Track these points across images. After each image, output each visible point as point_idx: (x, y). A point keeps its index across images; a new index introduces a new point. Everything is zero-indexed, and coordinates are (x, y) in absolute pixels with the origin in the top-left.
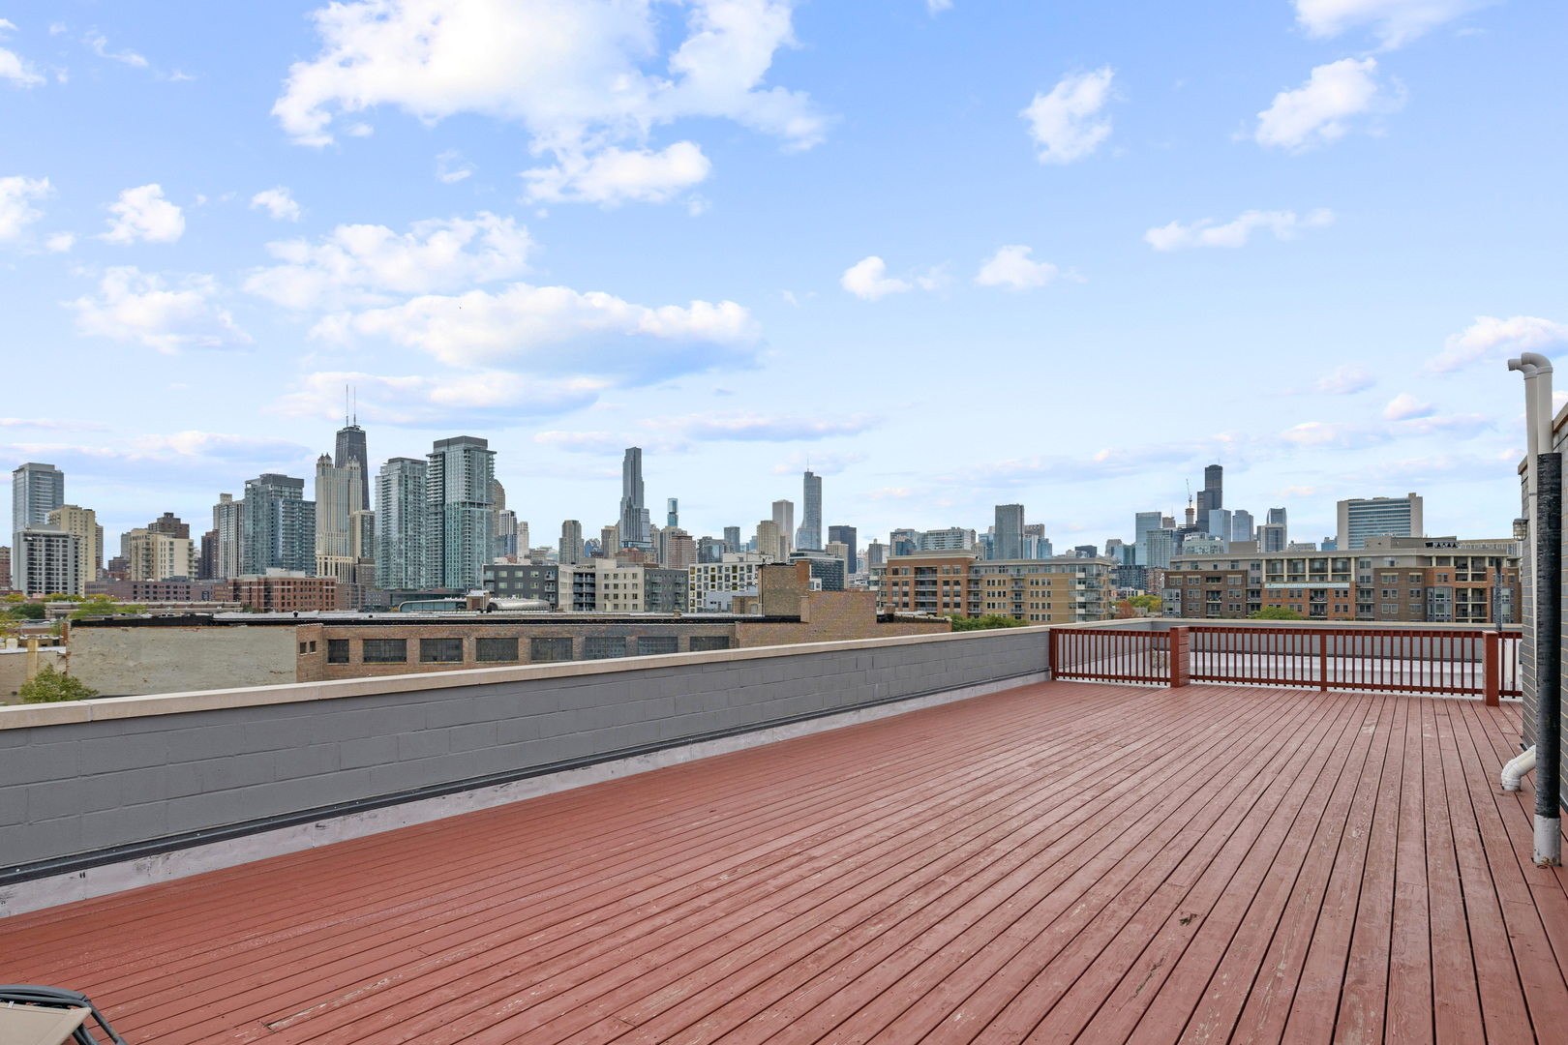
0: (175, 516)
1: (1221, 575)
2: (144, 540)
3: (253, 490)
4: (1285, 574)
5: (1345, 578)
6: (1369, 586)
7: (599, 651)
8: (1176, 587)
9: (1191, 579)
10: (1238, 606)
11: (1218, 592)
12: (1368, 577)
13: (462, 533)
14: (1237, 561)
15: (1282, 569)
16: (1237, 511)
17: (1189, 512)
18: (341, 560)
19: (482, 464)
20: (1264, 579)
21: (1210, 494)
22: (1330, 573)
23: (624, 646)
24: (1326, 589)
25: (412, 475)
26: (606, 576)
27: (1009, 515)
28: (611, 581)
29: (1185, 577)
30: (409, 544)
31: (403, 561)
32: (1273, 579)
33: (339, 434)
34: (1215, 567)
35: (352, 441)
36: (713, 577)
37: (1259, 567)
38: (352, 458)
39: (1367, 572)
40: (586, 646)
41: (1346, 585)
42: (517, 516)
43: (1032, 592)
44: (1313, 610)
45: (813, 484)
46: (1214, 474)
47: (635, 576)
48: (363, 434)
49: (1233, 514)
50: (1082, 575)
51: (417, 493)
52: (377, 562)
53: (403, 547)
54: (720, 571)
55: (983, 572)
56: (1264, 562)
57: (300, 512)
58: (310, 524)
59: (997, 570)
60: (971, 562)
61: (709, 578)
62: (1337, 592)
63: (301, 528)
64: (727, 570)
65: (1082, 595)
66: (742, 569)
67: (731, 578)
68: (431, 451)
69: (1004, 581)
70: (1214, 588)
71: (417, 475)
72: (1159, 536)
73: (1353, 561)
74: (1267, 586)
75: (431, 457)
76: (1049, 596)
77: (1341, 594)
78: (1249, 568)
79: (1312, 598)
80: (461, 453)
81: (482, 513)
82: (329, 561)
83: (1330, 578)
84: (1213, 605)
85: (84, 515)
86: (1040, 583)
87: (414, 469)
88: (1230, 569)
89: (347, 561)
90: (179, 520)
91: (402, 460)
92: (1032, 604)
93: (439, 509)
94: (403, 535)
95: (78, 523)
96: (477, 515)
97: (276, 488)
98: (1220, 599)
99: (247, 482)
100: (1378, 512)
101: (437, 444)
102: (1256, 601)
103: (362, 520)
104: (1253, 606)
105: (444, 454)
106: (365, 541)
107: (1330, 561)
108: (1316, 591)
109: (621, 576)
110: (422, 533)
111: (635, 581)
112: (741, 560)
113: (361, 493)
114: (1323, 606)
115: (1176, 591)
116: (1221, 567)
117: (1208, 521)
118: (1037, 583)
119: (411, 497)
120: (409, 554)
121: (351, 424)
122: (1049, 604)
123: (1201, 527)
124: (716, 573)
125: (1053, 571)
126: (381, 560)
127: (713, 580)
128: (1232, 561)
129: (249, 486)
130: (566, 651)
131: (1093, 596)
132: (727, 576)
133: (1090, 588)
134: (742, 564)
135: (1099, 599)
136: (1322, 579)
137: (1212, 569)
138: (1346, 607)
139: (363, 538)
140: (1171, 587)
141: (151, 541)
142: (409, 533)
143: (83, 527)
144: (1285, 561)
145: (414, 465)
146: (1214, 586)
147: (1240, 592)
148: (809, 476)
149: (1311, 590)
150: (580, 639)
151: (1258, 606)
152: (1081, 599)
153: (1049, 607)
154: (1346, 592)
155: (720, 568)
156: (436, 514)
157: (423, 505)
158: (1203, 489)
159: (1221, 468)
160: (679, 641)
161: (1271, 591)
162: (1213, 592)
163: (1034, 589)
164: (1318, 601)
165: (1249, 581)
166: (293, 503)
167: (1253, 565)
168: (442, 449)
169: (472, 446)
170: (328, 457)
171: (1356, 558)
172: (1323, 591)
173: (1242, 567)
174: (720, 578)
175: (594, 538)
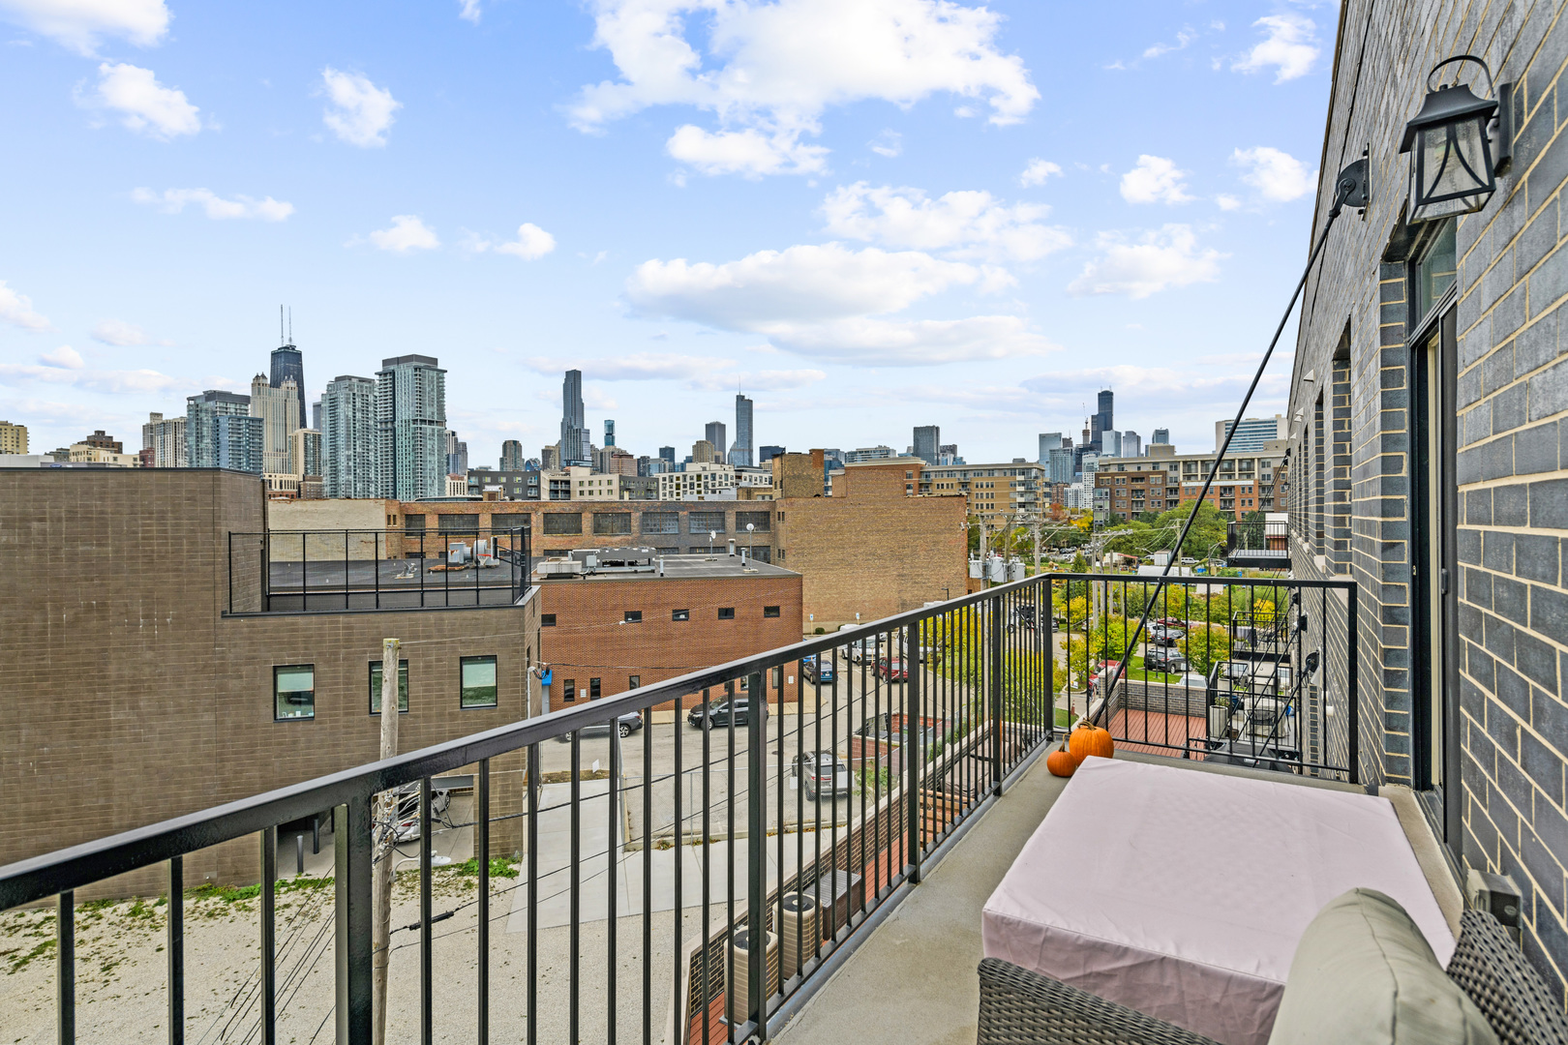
0: (107, 434)
1: (1145, 476)
2: (86, 456)
3: (195, 406)
4: (1199, 474)
5: (1249, 476)
6: (1269, 483)
7: (655, 525)
8: (1105, 487)
9: (1118, 480)
10: (1159, 503)
11: (1142, 491)
12: (1269, 476)
13: (413, 450)
14: (1158, 463)
15: (1197, 469)
16: (1127, 432)
17: (1085, 433)
18: (286, 477)
19: (433, 382)
20: (1181, 478)
21: (1103, 417)
22: (1237, 472)
23: (677, 520)
24: (1234, 487)
25: (360, 393)
26: (581, 483)
27: (925, 435)
28: (586, 488)
29: (1113, 478)
30: (358, 460)
31: (352, 477)
32: (1188, 478)
33: (274, 355)
34: (1139, 468)
35: (288, 362)
36: (678, 485)
37: (1176, 468)
38: (289, 378)
39: (1267, 471)
40: (644, 520)
41: (1250, 482)
42: (458, 436)
43: (977, 494)
44: (1223, 504)
45: (744, 406)
46: (1106, 398)
47: (610, 482)
48: (299, 354)
49: (1123, 435)
50: (1021, 478)
51: (365, 411)
52: (324, 479)
53: (351, 464)
54: (685, 480)
55: (933, 476)
56: (1181, 464)
57: (246, 428)
58: (257, 440)
59: (945, 476)
60: (922, 468)
61: (674, 487)
62: (1243, 489)
63: (248, 445)
64: (692, 478)
65: (1022, 496)
66: (706, 477)
67: (696, 486)
68: (380, 369)
69: (952, 484)
70: (1138, 487)
71: (364, 393)
72: (1061, 455)
73: (1256, 461)
74: (1184, 484)
75: (380, 375)
76: (992, 497)
77: (1247, 490)
78: (1168, 469)
79: (1221, 495)
80: (410, 372)
81: (433, 430)
82: (273, 479)
83: (1237, 476)
84: (1137, 502)
85: (15, 431)
86: (985, 487)
87: (362, 387)
88: (1151, 470)
89: (292, 479)
90: (111, 438)
91: (350, 378)
92: (977, 505)
93: (389, 426)
94: (351, 452)
95: (9, 439)
96: (429, 432)
97: (221, 405)
98: (1144, 496)
99: (189, 399)
100: (1250, 432)
101: (386, 362)
102: (1173, 497)
103: (306, 439)
104: (1171, 502)
105: (393, 373)
106: (308, 459)
107: (1237, 461)
108: (1225, 488)
109: (596, 483)
110: (371, 451)
111: (610, 487)
112: (704, 469)
113: (298, 412)
114: (1231, 501)
115: (1105, 490)
116: (1144, 469)
117: (1101, 442)
118: (982, 486)
119: (359, 415)
120: (358, 471)
121: (286, 343)
122: (992, 505)
123: (1094, 446)
124: (681, 481)
125: (996, 475)
126: (329, 477)
127: (678, 488)
128: (1154, 463)
129: (192, 402)
130: (625, 525)
131: (1030, 497)
132: (692, 484)
133: (1029, 490)
134: (705, 473)
135: (1037, 499)
136: (1230, 477)
137: (1136, 470)
138: (1250, 501)
139: (306, 456)
140: (1101, 487)
141: (92, 457)
142: (357, 450)
143: (15, 444)
144: (1199, 463)
145: (361, 384)
146: (1138, 486)
147: (1160, 490)
148: (740, 399)
149: (1221, 487)
150: (638, 514)
151: (1176, 502)
152: (1022, 500)
153: (992, 508)
154: (1250, 489)
155: (685, 477)
156: (386, 431)
157: (371, 423)
158: (1096, 413)
159: (1112, 394)
160: (727, 516)
161: (1187, 488)
162: (1137, 491)
163: (979, 491)
164: (1227, 496)
165: (1168, 480)
166: (239, 420)
167: (1171, 467)
168: (392, 368)
169: (422, 364)
170: (263, 376)
171: (1259, 459)
172: (1231, 488)
173: (1163, 468)
174: (685, 486)
175: (534, 458)
